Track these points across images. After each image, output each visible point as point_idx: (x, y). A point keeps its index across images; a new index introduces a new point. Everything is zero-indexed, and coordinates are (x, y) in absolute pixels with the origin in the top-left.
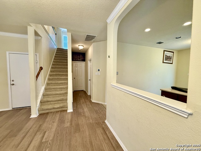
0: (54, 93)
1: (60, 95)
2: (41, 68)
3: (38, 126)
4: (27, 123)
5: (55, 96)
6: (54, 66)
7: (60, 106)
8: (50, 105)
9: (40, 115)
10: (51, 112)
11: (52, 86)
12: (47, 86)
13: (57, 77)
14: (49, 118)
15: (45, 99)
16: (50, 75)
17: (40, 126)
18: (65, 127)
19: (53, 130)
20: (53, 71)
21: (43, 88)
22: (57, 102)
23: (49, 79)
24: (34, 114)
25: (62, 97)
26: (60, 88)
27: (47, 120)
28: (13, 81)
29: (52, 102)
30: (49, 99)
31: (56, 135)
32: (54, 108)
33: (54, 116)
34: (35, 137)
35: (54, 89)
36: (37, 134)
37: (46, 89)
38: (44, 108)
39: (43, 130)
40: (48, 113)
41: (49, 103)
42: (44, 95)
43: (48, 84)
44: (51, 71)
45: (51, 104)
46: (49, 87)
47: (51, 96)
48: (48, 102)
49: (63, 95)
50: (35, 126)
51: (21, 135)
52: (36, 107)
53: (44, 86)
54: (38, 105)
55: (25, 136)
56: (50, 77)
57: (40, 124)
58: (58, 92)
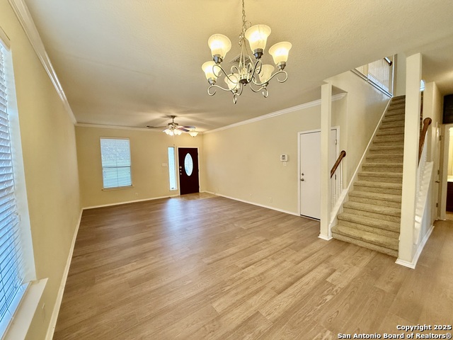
0: (368, 207)
1: (383, 217)
2: (343, 154)
3: (326, 255)
4: (312, 242)
5: (368, 214)
6: (376, 147)
7: (377, 239)
8: (356, 231)
9: (334, 240)
10: (356, 245)
11: (364, 191)
12: (355, 189)
13: (379, 173)
14: (347, 253)
15: (346, 216)
16: (364, 168)
17: (330, 256)
18: (376, 288)
19: (350, 276)
20: (373, 159)
21: (345, 192)
22: (371, 229)
23: (360, 176)
24: (325, 235)
25: (386, 223)
26: (385, 200)
27: (343, 253)
28: (303, 175)
29: (359, 226)
30: (354, 218)
31: (351, 287)
32: (361, 239)
33: (358, 254)
34: (319, 267)
35: (368, 197)
36: (323, 264)
37: (350, 195)
38: (341, 230)
39: (333, 266)
40: (348, 243)
41: (353, 224)
42: (344, 206)
43: (356, 186)
44: (367, 159)
45: (357, 228)
46: (357, 192)
47: (359, 212)
48: (351, 221)
49: (391, 217)
50: (321, 252)
51: (303, 253)
52: (329, 223)
53: (348, 189)
54: (331, 222)
55: (307, 257)
56: (364, 172)
57: (331, 253)
58: (377, 209)
